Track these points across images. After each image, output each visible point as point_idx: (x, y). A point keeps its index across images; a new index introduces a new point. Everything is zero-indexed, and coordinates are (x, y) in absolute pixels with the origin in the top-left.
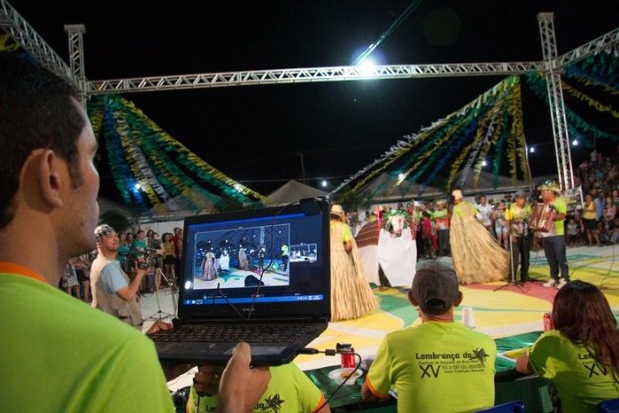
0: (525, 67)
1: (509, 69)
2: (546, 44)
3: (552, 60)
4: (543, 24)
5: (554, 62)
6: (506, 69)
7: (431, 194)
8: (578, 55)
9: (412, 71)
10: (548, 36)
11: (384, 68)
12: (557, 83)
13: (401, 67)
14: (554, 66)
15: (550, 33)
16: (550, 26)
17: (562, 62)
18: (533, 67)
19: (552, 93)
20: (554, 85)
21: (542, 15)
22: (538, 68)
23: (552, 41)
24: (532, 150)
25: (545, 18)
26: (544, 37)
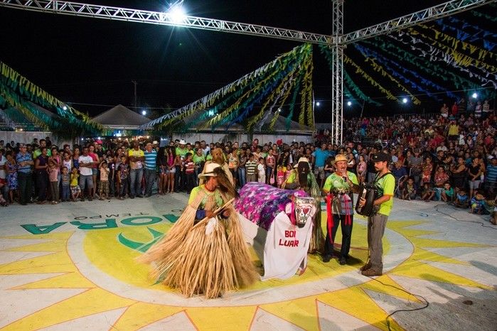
1: (304, 37)
2: (336, 22)
3: (339, 36)
4: (335, 5)
5: (340, 39)
6: (301, 37)
7: (234, 130)
8: (358, 36)
9: (222, 25)
10: (338, 16)
11: (197, 19)
12: (340, 56)
13: (211, 21)
14: (340, 42)
15: (340, 14)
16: (340, 8)
17: (345, 39)
18: (323, 39)
19: (335, 63)
20: (338, 56)
22: (327, 41)
23: (340, 20)
24: (318, 104)
26: (335, 16)
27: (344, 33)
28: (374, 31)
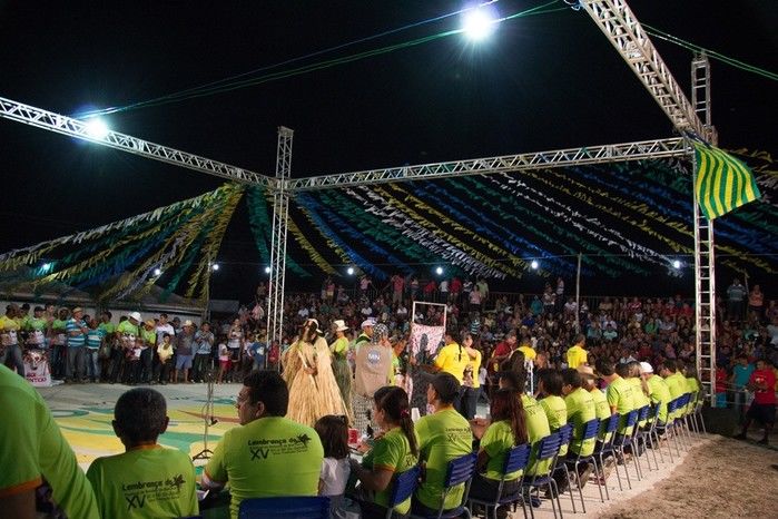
0: (258, 180)
1: (242, 175)
2: (281, 161)
3: (284, 180)
4: (282, 138)
5: (286, 183)
6: (239, 176)
8: (313, 184)
9: (140, 146)
10: (285, 153)
12: (285, 206)
14: (279, 182)
15: (287, 151)
16: (288, 143)
17: (294, 186)
18: (253, 178)
20: (281, 206)
21: (284, 128)
22: (271, 184)
23: (287, 159)
25: (286, 133)
26: (281, 153)
27: (292, 177)
28: (334, 180)
